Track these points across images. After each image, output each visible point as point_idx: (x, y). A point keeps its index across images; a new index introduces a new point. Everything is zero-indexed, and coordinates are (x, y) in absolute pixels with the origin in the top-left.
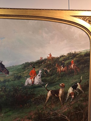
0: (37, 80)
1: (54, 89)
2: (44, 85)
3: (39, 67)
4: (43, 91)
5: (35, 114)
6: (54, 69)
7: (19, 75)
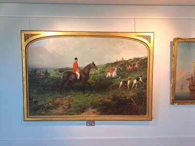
0: (114, 74)
1: (125, 80)
2: (118, 77)
3: (116, 66)
4: (117, 81)
5: (112, 96)
6: (125, 68)
7: (103, 70)
